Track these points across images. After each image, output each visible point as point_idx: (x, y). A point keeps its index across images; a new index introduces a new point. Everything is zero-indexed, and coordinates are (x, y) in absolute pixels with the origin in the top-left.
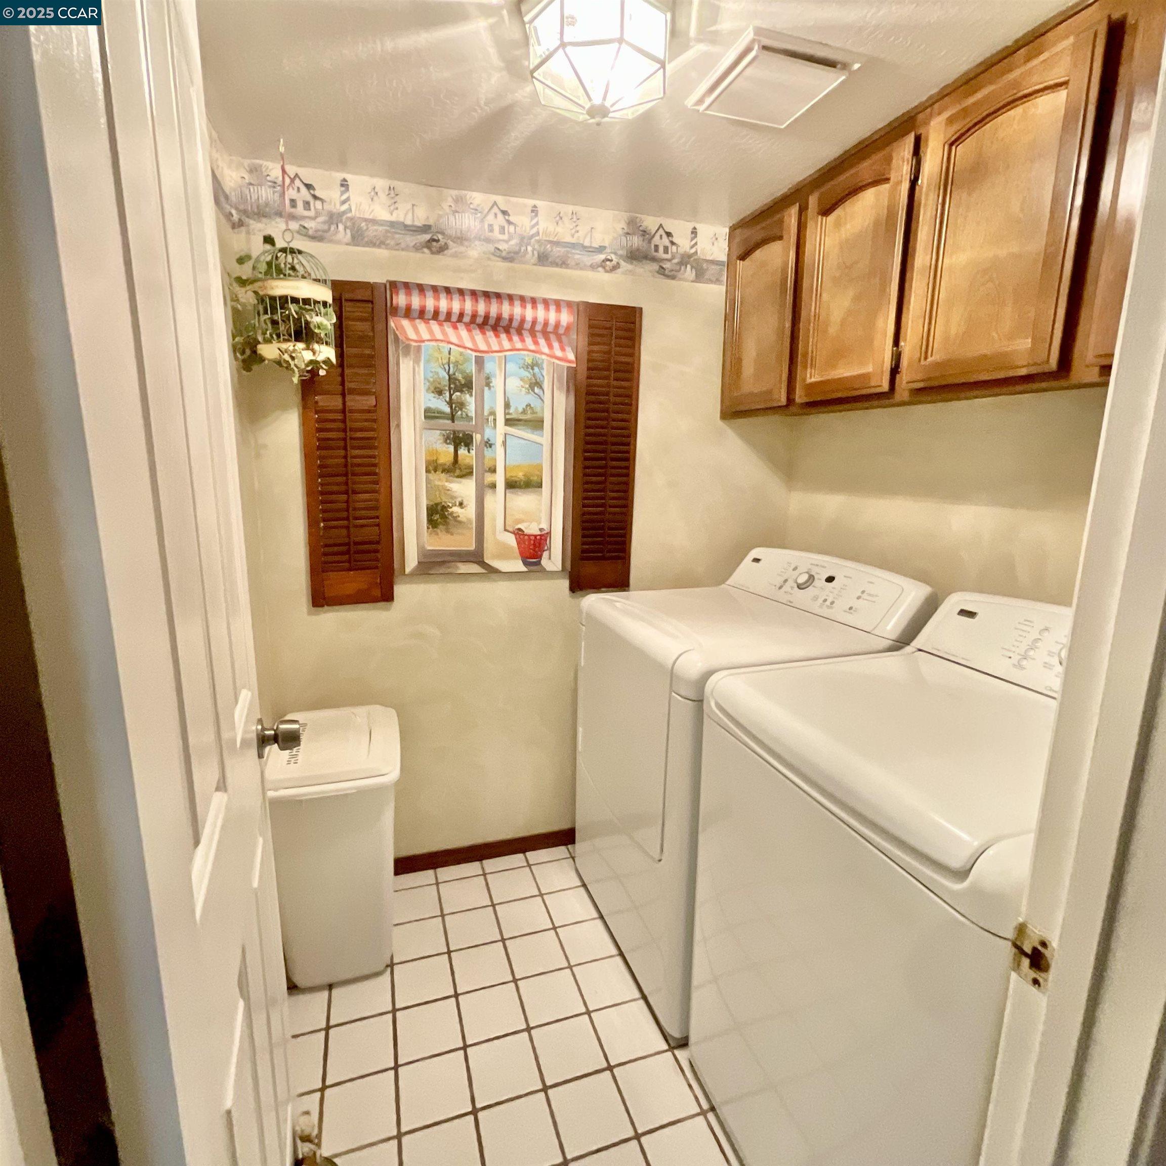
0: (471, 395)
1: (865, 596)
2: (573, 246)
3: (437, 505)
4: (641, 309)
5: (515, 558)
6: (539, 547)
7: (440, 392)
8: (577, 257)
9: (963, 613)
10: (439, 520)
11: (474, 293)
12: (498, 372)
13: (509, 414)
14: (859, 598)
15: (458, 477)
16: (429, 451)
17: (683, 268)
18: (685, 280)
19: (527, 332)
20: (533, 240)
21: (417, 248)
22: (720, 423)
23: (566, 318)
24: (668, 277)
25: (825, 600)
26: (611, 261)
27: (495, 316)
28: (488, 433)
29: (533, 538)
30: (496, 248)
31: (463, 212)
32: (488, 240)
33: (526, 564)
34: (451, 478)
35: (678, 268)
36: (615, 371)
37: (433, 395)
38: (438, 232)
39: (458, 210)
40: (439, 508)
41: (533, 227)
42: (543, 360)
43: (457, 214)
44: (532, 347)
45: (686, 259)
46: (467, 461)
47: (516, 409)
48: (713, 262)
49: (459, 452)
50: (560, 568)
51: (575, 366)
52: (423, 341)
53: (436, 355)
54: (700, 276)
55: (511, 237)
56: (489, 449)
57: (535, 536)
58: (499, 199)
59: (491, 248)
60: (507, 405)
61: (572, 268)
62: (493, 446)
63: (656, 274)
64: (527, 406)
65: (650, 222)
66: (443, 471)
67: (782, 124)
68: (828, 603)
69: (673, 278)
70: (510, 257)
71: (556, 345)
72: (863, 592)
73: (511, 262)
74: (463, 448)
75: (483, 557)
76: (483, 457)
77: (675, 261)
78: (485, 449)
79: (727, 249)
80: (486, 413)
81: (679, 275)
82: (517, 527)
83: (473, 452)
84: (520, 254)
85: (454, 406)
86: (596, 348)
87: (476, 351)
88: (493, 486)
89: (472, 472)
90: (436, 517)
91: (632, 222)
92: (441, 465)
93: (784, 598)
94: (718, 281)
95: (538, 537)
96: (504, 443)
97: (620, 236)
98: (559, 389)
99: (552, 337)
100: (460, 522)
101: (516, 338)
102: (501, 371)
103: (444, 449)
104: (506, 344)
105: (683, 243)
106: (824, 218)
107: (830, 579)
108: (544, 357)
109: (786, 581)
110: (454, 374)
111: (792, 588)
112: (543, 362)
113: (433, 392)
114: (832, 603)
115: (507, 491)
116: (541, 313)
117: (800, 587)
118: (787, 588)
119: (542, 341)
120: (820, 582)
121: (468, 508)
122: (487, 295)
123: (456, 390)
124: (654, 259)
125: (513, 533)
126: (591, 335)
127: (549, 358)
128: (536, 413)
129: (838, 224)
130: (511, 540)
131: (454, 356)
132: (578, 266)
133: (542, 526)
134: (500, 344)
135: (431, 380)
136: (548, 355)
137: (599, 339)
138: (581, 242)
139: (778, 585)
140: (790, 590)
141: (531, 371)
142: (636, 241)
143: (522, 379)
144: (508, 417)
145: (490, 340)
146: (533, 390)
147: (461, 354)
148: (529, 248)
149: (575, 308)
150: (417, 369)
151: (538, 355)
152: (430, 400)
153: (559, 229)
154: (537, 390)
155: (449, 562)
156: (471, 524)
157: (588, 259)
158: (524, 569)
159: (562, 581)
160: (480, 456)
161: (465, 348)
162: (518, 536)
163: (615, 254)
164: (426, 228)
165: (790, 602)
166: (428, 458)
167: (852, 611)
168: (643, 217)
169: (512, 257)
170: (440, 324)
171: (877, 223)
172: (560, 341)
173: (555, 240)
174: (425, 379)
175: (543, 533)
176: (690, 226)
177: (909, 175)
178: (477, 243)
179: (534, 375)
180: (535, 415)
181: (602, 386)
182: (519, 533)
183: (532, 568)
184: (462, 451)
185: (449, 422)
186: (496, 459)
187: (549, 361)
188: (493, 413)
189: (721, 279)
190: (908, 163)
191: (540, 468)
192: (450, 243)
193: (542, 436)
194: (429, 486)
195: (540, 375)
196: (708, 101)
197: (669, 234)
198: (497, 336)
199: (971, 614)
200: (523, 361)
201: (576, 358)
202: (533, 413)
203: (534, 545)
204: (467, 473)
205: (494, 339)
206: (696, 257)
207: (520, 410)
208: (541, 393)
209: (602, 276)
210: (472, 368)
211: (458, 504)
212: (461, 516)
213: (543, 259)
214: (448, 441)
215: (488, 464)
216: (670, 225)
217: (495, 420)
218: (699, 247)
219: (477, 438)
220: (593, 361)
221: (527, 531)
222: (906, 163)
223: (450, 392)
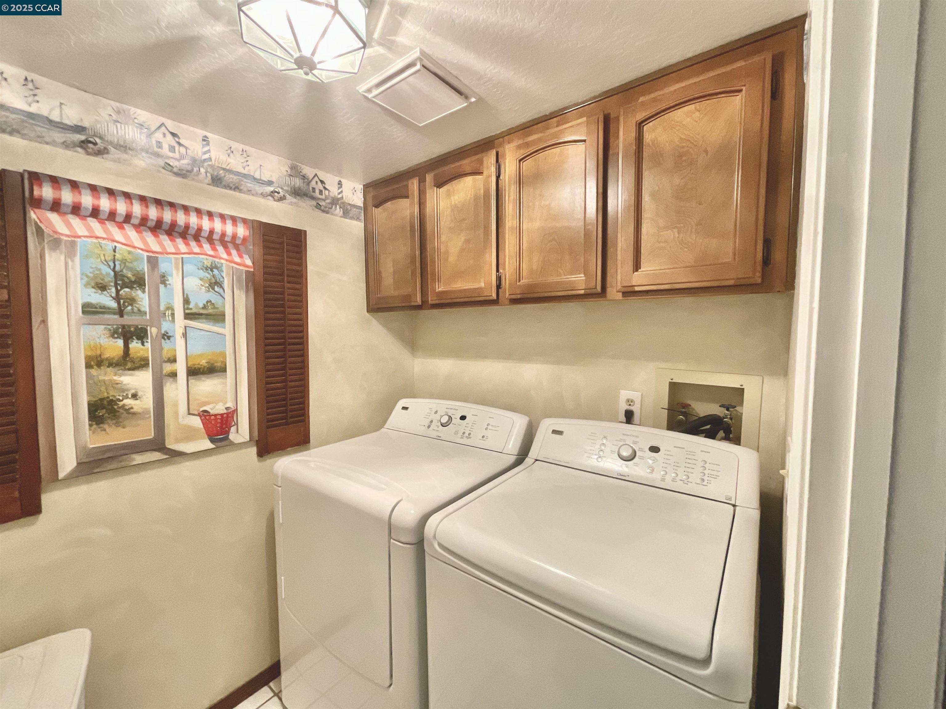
0: (144, 292)
1: (489, 427)
2: (245, 176)
3: (102, 400)
4: (305, 231)
5: (202, 438)
6: (226, 424)
7: (102, 288)
8: (249, 185)
9: (554, 432)
10: (107, 415)
11: (143, 199)
12: (174, 272)
13: (188, 309)
14: (486, 429)
15: (129, 369)
16: (90, 346)
17: (334, 207)
18: (336, 215)
19: (205, 240)
20: (206, 164)
21: (66, 145)
22: (367, 315)
23: (242, 231)
24: (323, 211)
25: (464, 433)
26: (278, 193)
27: (169, 222)
28: (165, 326)
29: (219, 417)
30: (166, 163)
31: (125, 124)
32: (157, 155)
33: (212, 441)
34: (121, 371)
35: (330, 206)
36: (288, 276)
37: (93, 290)
38: (95, 135)
39: (119, 120)
40: (105, 402)
41: (205, 153)
42: (222, 264)
43: (119, 125)
44: (211, 253)
45: (335, 201)
46: (142, 354)
47: (196, 304)
48: (354, 206)
49: (131, 346)
50: (248, 438)
51: (252, 270)
52: (79, 237)
53: (97, 251)
54: (346, 214)
55: (182, 157)
56: (167, 341)
57: (222, 415)
58: (169, 123)
59: (161, 162)
60: (186, 301)
61: (244, 193)
62: (172, 339)
63: (314, 208)
64: (207, 302)
65: (309, 171)
66: (110, 365)
67: (421, 123)
68: (467, 434)
69: (327, 212)
70: (182, 174)
71: (234, 252)
72: (488, 425)
73: (183, 178)
74: (135, 341)
75: (164, 442)
76: (162, 349)
77: (328, 201)
78: (163, 340)
79: (363, 199)
80: (162, 308)
81: (331, 211)
82: (202, 409)
83: (148, 345)
84: (193, 173)
85: (122, 301)
86: (269, 257)
87: (148, 251)
88: (174, 375)
89: (148, 364)
90: (101, 413)
91: (293, 168)
92: (107, 359)
93: (434, 434)
94: (358, 219)
95: (225, 416)
96: (185, 335)
97: (285, 176)
98: (240, 288)
99: (230, 245)
100: (134, 414)
101: (193, 244)
102: (177, 269)
103: (111, 343)
104: (183, 247)
105: (334, 191)
106: (438, 189)
107: (463, 418)
108: (223, 261)
109: (432, 422)
110: (121, 271)
111: (438, 427)
112: (222, 266)
113: (93, 287)
114: (469, 434)
115: (190, 378)
116: (218, 225)
117: (443, 425)
118: (433, 426)
119: (220, 249)
120: (456, 420)
121: (144, 399)
122: (158, 202)
123: (124, 286)
124: (313, 198)
125: (199, 415)
126: (265, 247)
127: (228, 263)
128: (217, 308)
129: (449, 194)
130: (197, 422)
131: (120, 254)
132: (249, 191)
133: (228, 405)
134: (176, 247)
135: (91, 275)
136: (227, 260)
137: (273, 251)
138: (252, 174)
139: (427, 426)
140: (436, 428)
141: (211, 272)
142: (298, 182)
143: (201, 279)
144: (187, 311)
145: (165, 243)
146: (213, 289)
147: (129, 253)
148: (202, 170)
149: (250, 224)
150: (70, 263)
151: (217, 260)
152: (90, 295)
153: (231, 160)
154: (216, 288)
155: (121, 455)
156: (149, 412)
157: (259, 189)
158: (213, 446)
159: (249, 450)
160: (157, 349)
161: (135, 247)
162: (203, 418)
163: (282, 188)
164: (79, 129)
165: (438, 437)
166: (90, 354)
167: (484, 439)
168: (303, 166)
169: (184, 174)
170: (101, 222)
171: (476, 198)
172: (238, 250)
173: (228, 168)
174: (82, 274)
175: (230, 411)
176: (337, 179)
177: (495, 173)
178: (144, 154)
179: (214, 276)
180: (215, 310)
181: (277, 287)
182: (205, 415)
183: (219, 444)
184: (135, 345)
185: (117, 317)
186: (175, 350)
187: (227, 266)
188: (170, 308)
189: (360, 218)
190: (494, 166)
191: (224, 355)
192: (112, 150)
193: (224, 327)
194: (91, 382)
195: (220, 277)
196: (375, 92)
197: (322, 182)
198: (172, 240)
199: (560, 433)
200: (201, 264)
201: (253, 263)
202: (214, 308)
203: (222, 423)
204: (142, 364)
205: (169, 242)
206: (342, 201)
207: (201, 305)
208: (221, 291)
209: (270, 203)
210: (145, 267)
211: (130, 396)
212: (134, 407)
213: (216, 181)
214: (116, 336)
215: (166, 354)
216: (322, 175)
217: (173, 315)
218: (344, 194)
219: (153, 331)
220: (268, 267)
221: (212, 412)
222: (492, 166)
223: (116, 289)
